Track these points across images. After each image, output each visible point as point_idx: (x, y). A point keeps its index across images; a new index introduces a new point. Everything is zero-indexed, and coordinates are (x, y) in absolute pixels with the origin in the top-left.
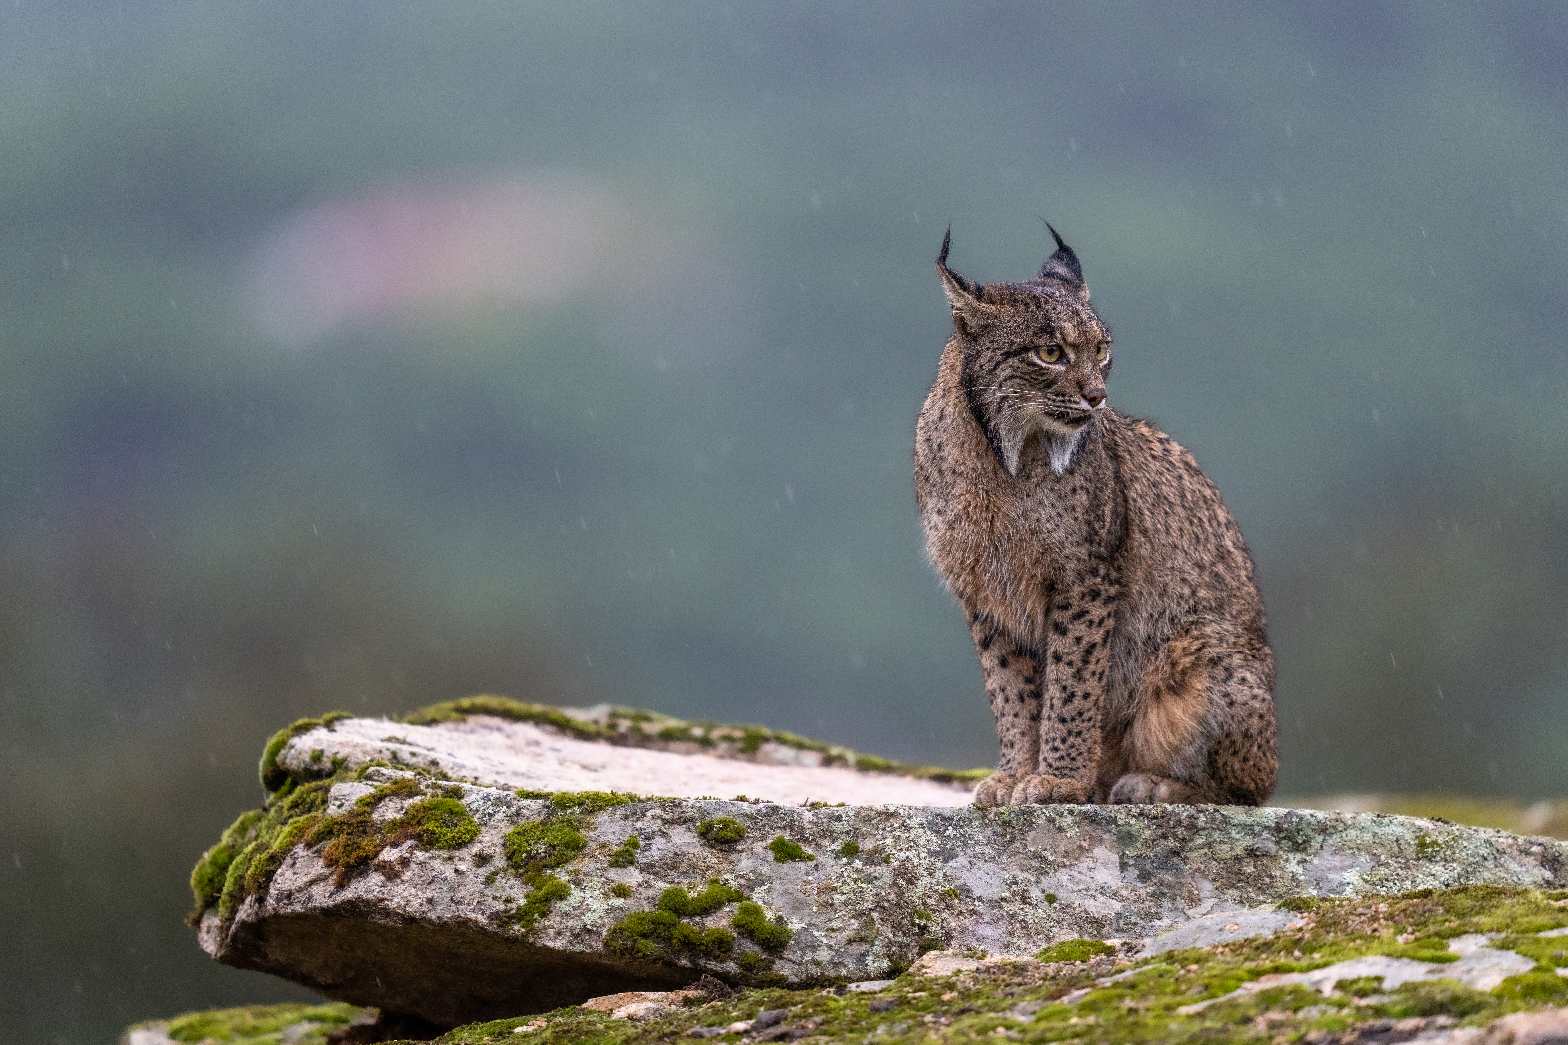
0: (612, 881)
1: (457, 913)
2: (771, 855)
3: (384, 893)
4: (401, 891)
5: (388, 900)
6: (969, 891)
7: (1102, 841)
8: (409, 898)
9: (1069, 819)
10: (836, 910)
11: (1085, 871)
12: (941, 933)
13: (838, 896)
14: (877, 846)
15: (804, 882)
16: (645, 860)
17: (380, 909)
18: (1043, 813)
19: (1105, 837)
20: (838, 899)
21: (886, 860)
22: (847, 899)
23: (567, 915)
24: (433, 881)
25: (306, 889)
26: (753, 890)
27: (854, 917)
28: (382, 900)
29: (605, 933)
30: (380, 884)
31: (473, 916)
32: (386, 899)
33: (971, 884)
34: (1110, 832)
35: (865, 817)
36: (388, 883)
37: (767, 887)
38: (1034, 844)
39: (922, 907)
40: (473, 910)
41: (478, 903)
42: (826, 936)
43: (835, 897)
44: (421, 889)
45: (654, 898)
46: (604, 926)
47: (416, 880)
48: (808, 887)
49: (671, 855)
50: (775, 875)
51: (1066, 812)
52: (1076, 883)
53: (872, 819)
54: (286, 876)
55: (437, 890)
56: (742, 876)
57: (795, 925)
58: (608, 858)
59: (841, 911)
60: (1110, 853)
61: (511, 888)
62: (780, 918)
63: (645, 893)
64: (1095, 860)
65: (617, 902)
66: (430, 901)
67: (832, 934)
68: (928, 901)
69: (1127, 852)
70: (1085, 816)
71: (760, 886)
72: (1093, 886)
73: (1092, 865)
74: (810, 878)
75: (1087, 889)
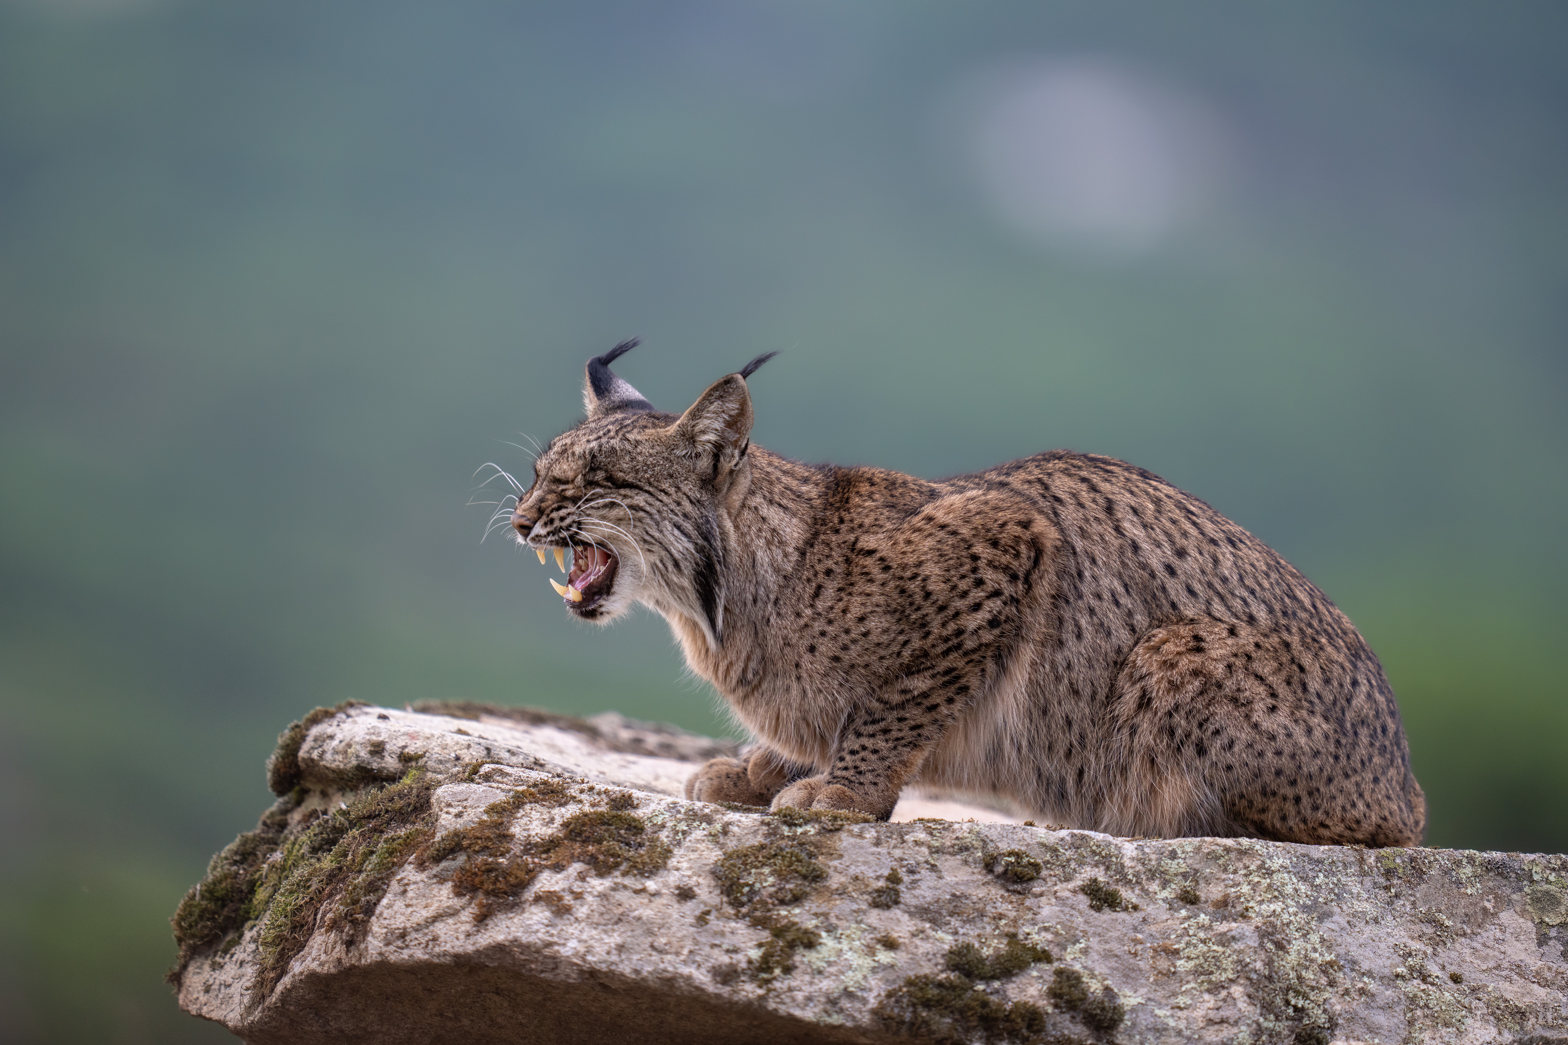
0: (875, 929)
1: (662, 966)
2: (1083, 901)
3: (552, 935)
4: (577, 933)
5: (559, 944)
6: (1354, 962)
7: (1510, 902)
8: (592, 942)
9: (1468, 870)
10: (1181, 981)
11: (1491, 943)
12: (1322, 1020)
13: (1182, 962)
14: (1227, 896)
15: (1133, 940)
16: (914, 902)
17: (546, 957)
18: (1436, 860)
19: (1514, 897)
20: (1182, 965)
21: (1244, 916)
22: (1196, 966)
23: (820, 972)
24: (620, 920)
25: (427, 927)
26: (1065, 949)
27: (1209, 991)
28: (549, 945)
29: (872, 1001)
30: (546, 922)
31: (685, 970)
32: (556, 943)
33: (1355, 952)
34: (1521, 890)
35: (1208, 854)
36: (557, 921)
37: (1082, 945)
38: (1425, 903)
39: (1296, 981)
40: (685, 962)
41: (691, 952)
42: (1172, 1016)
43: (1179, 963)
44: (606, 932)
45: (934, 955)
46: (870, 990)
47: (596, 918)
48: (1139, 947)
49: (948, 897)
50: (1091, 930)
51: (1465, 861)
52: (1485, 959)
53: (1218, 858)
54: (395, 908)
55: (629, 934)
56: (1046, 929)
57: (1129, 999)
58: (866, 897)
59: (1188, 982)
60: (1521, 920)
61: (732, 933)
62: (1107, 989)
63: (924, 947)
64: (1503, 929)
65: (884, 957)
66: (621, 948)
67: (1180, 1013)
68: (1304, 973)
69: (1547, 920)
70: (1490, 867)
71: (1074, 944)
72: (1506, 964)
73: (1499, 935)
74: (1140, 936)
75: (1498, 967)
